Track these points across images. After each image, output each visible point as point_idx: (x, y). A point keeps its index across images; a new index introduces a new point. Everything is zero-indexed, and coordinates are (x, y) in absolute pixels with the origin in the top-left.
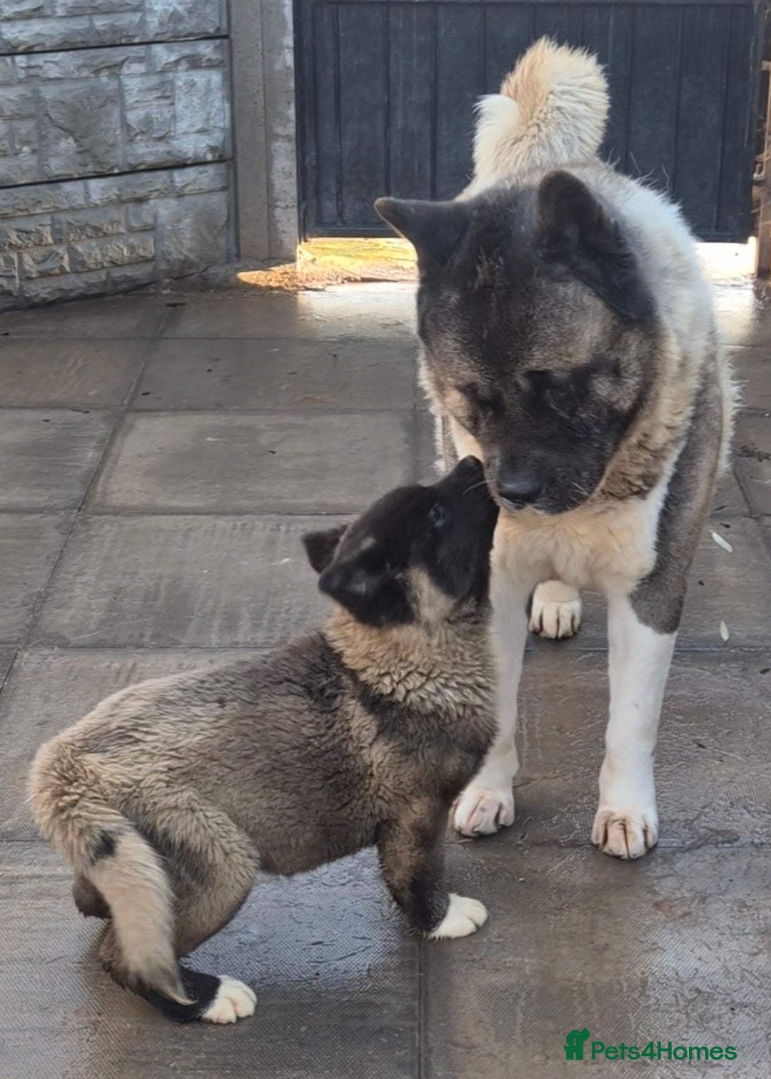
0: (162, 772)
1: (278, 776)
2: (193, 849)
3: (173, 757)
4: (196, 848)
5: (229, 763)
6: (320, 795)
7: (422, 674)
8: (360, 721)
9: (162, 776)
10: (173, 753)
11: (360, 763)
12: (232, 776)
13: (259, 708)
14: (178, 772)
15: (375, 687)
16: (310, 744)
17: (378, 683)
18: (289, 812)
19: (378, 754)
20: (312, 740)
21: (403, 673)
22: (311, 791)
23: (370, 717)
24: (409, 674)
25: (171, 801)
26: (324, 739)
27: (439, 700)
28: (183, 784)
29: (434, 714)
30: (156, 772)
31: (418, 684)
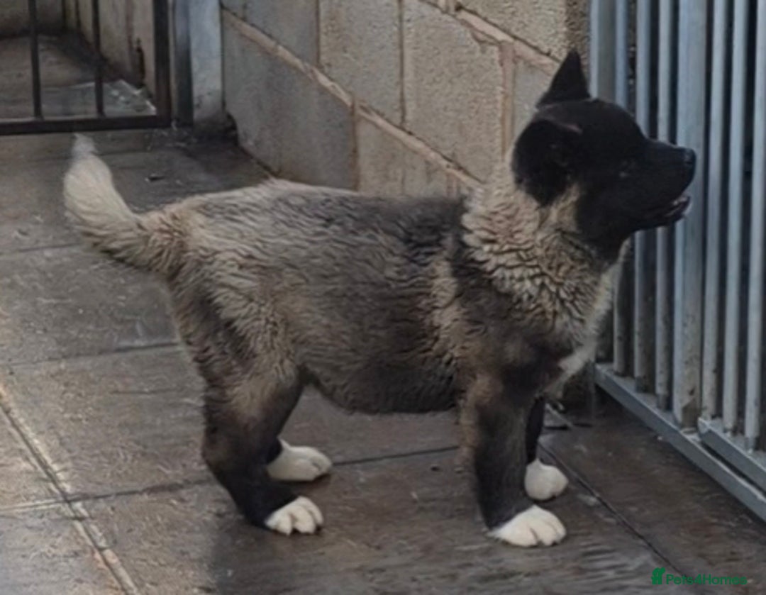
0: (240, 255)
1: (345, 302)
2: (238, 329)
3: (256, 247)
4: (240, 332)
5: (307, 275)
6: (382, 333)
7: (520, 258)
8: (444, 281)
9: (239, 258)
10: (259, 244)
11: (427, 321)
12: (304, 287)
13: (358, 239)
14: (254, 262)
15: (471, 250)
16: (388, 286)
17: (477, 248)
18: (345, 337)
19: (447, 318)
20: (390, 282)
21: (506, 247)
22: (373, 327)
23: (452, 280)
24: (510, 251)
25: (235, 281)
26: (404, 285)
27: (517, 286)
28: (254, 273)
29: (508, 295)
30: (235, 251)
31: (510, 264)
